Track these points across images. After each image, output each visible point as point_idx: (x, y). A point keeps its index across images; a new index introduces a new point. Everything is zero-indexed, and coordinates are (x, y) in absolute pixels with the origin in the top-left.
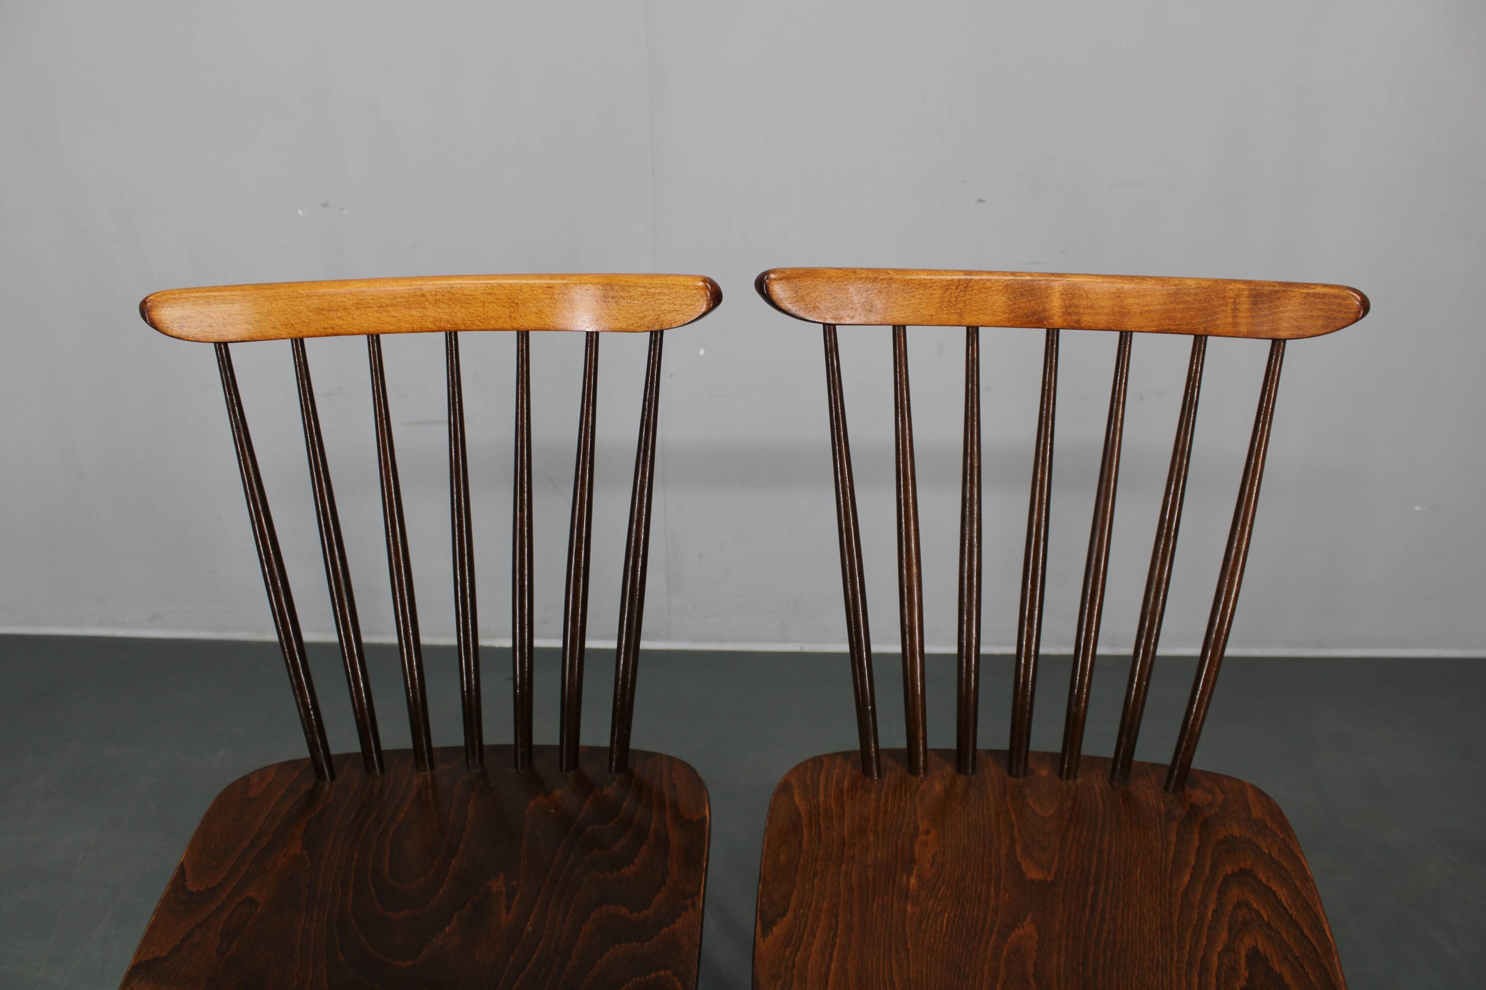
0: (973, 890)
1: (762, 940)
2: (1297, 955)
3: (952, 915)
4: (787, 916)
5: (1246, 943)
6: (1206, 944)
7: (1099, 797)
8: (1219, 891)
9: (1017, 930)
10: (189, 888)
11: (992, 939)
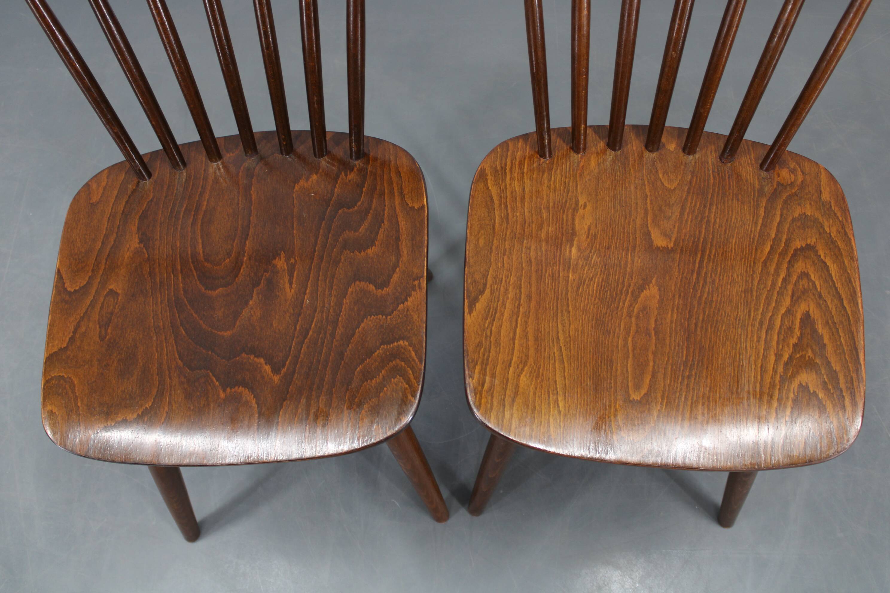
0: (616, 257)
1: (469, 315)
2: (836, 321)
3: (601, 280)
4: (486, 292)
5: (802, 307)
6: (774, 307)
7: (711, 172)
8: (789, 262)
9: (645, 291)
10: (69, 289)
11: (628, 299)
